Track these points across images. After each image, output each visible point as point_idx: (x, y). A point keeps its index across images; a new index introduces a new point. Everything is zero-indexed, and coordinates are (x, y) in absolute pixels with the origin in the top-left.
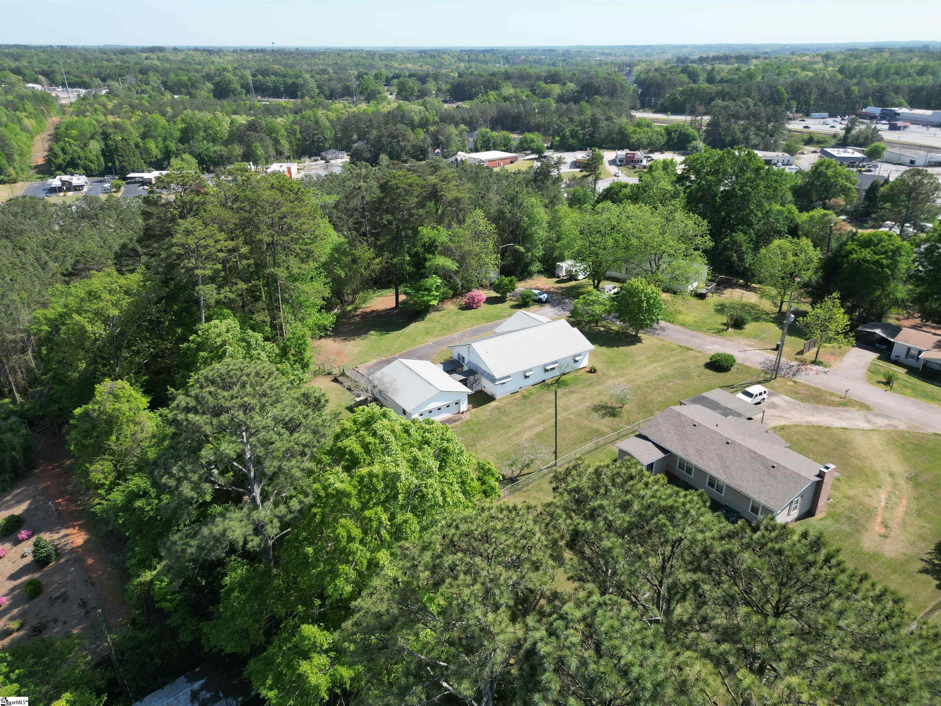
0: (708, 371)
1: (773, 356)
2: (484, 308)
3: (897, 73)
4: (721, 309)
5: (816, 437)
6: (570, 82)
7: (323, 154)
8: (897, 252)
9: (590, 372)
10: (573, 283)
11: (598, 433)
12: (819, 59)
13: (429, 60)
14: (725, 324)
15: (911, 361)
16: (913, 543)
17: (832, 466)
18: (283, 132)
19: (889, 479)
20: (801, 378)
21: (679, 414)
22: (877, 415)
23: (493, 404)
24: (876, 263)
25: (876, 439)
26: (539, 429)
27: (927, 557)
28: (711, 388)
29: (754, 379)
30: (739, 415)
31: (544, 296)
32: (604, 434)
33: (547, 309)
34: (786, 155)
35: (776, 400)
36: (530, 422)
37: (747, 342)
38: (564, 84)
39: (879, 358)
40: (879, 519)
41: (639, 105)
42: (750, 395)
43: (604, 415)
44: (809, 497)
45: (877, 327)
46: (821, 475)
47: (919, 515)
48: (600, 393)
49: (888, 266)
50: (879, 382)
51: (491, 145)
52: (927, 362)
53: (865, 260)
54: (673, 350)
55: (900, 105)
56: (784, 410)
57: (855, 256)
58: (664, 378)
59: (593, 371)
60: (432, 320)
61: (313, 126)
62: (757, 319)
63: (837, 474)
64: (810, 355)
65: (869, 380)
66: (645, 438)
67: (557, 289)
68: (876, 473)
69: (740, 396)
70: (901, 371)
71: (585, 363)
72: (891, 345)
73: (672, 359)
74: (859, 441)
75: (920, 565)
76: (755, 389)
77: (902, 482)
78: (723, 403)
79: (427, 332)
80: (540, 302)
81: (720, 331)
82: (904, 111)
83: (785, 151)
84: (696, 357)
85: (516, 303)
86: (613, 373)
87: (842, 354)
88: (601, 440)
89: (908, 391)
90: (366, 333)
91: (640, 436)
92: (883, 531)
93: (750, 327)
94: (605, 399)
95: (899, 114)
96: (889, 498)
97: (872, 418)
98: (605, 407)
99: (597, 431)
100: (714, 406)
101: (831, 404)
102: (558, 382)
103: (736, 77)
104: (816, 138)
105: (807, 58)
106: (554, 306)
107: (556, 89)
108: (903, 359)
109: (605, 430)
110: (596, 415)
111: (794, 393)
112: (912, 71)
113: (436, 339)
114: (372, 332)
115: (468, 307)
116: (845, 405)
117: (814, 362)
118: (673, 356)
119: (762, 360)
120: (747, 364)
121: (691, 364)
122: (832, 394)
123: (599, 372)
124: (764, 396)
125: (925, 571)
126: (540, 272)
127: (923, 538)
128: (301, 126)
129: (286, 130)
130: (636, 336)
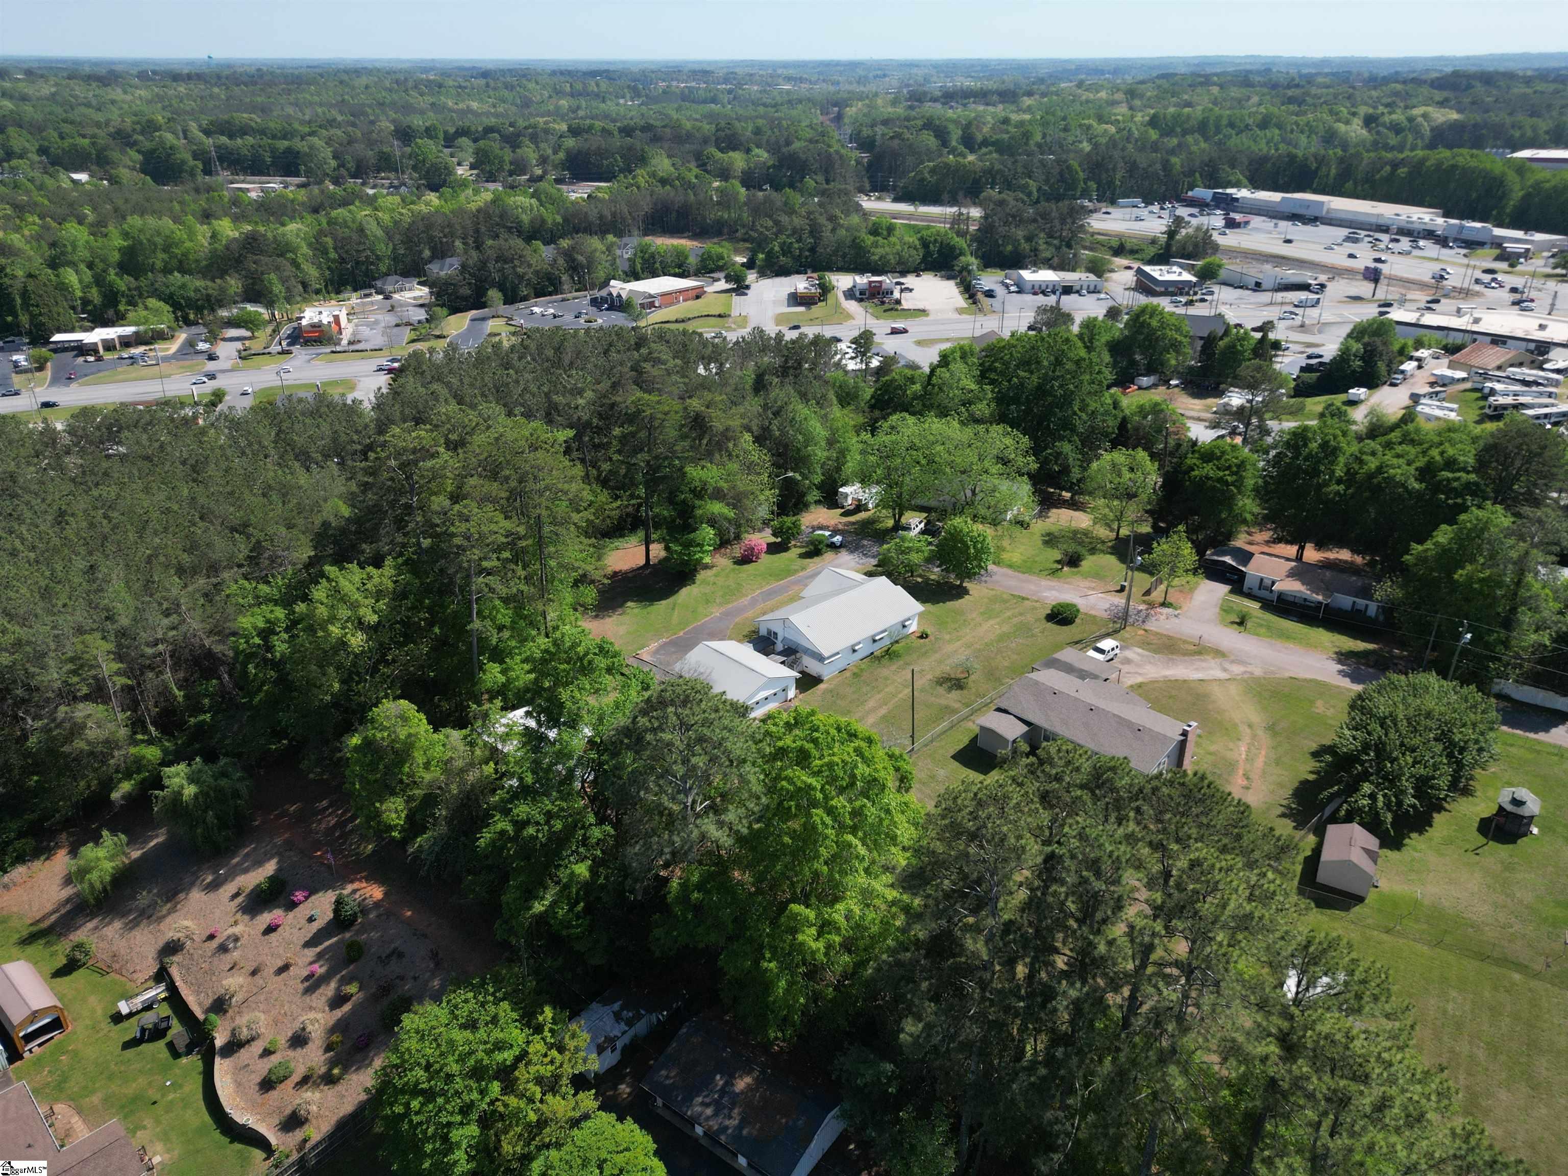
0: (1050, 625)
1: (1119, 600)
2: (766, 560)
3: (1231, 125)
4: (1050, 540)
5: (1174, 693)
6: (758, 147)
7: (379, 284)
8: (1241, 465)
9: (921, 637)
10: (862, 515)
11: (949, 710)
12: (1119, 96)
13: (506, 93)
14: (1058, 562)
15: (1264, 594)
16: (1272, 792)
17: (1194, 724)
18: (305, 249)
19: (1248, 731)
20: (1152, 625)
21: (1037, 683)
22: (1233, 662)
23: (822, 686)
24: (1220, 480)
25: (1233, 689)
26: (883, 711)
27: (1285, 802)
28: (1059, 647)
29: (1103, 631)
30: (1095, 677)
31: (838, 539)
32: (954, 711)
33: (845, 557)
34: (1092, 277)
35: (1129, 654)
36: (871, 704)
37: (1087, 583)
38: (748, 151)
39: (1231, 592)
40: (1241, 772)
41: (867, 186)
42: (1102, 651)
43: (950, 689)
44: (1174, 758)
45: (1224, 553)
46: (1185, 734)
47: (1277, 764)
48: (940, 662)
49: (1233, 484)
50: (1233, 623)
51: (657, 265)
52: (1281, 595)
53: (1208, 478)
54: (1005, 601)
55: (1238, 185)
56: (1138, 665)
57: (1196, 473)
58: (1002, 637)
59: (923, 636)
60: (704, 582)
61: (355, 237)
62: (1093, 551)
63: (1199, 731)
64: (1157, 595)
65: (1223, 622)
66: (1005, 711)
67: (845, 524)
68: (1235, 725)
69: (1092, 653)
70: (1253, 606)
71: (913, 627)
72: (1242, 575)
73: (1009, 614)
74: (1217, 692)
75: (1281, 810)
76: (1106, 644)
77: (1260, 732)
78: (1077, 665)
79: (708, 601)
80: (833, 547)
81: (1054, 572)
82: (1243, 193)
83: (1090, 270)
84: (1035, 608)
85: (803, 550)
86: (947, 637)
87: (1192, 590)
88: (955, 718)
89: (1263, 631)
90: (621, 605)
91: (999, 710)
92: (1245, 783)
93: (1088, 563)
94: (946, 668)
95: (1237, 200)
96: (1249, 751)
97: (1227, 665)
98: (949, 679)
99: (947, 707)
100: (1068, 668)
101: (1186, 653)
102: (889, 654)
103: (1006, 136)
104: (1128, 246)
105: (1103, 94)
106: (852, 552)
107: (738, 160)
108: (1256, 592)
109: (957, 705)
110: (941, 690)
111: (1145, 644)
112: (1251, 121)
113: (722, 609)
114: (629, 604)
115: (746, 559)
116: (1200, 653)
117: (1164, 604)
118: (1007, 609)
119: (1107, 606)
120: (1093, 612)
121: (1029, 618)
122: (1185, 642)
123: (931, 638)
124: (1117, 651)
125: (1283, 815)
126: (818, 502)
127: (1281, 785)
128: (335, 239)
129: (310, 245)
130: (960, 586)
